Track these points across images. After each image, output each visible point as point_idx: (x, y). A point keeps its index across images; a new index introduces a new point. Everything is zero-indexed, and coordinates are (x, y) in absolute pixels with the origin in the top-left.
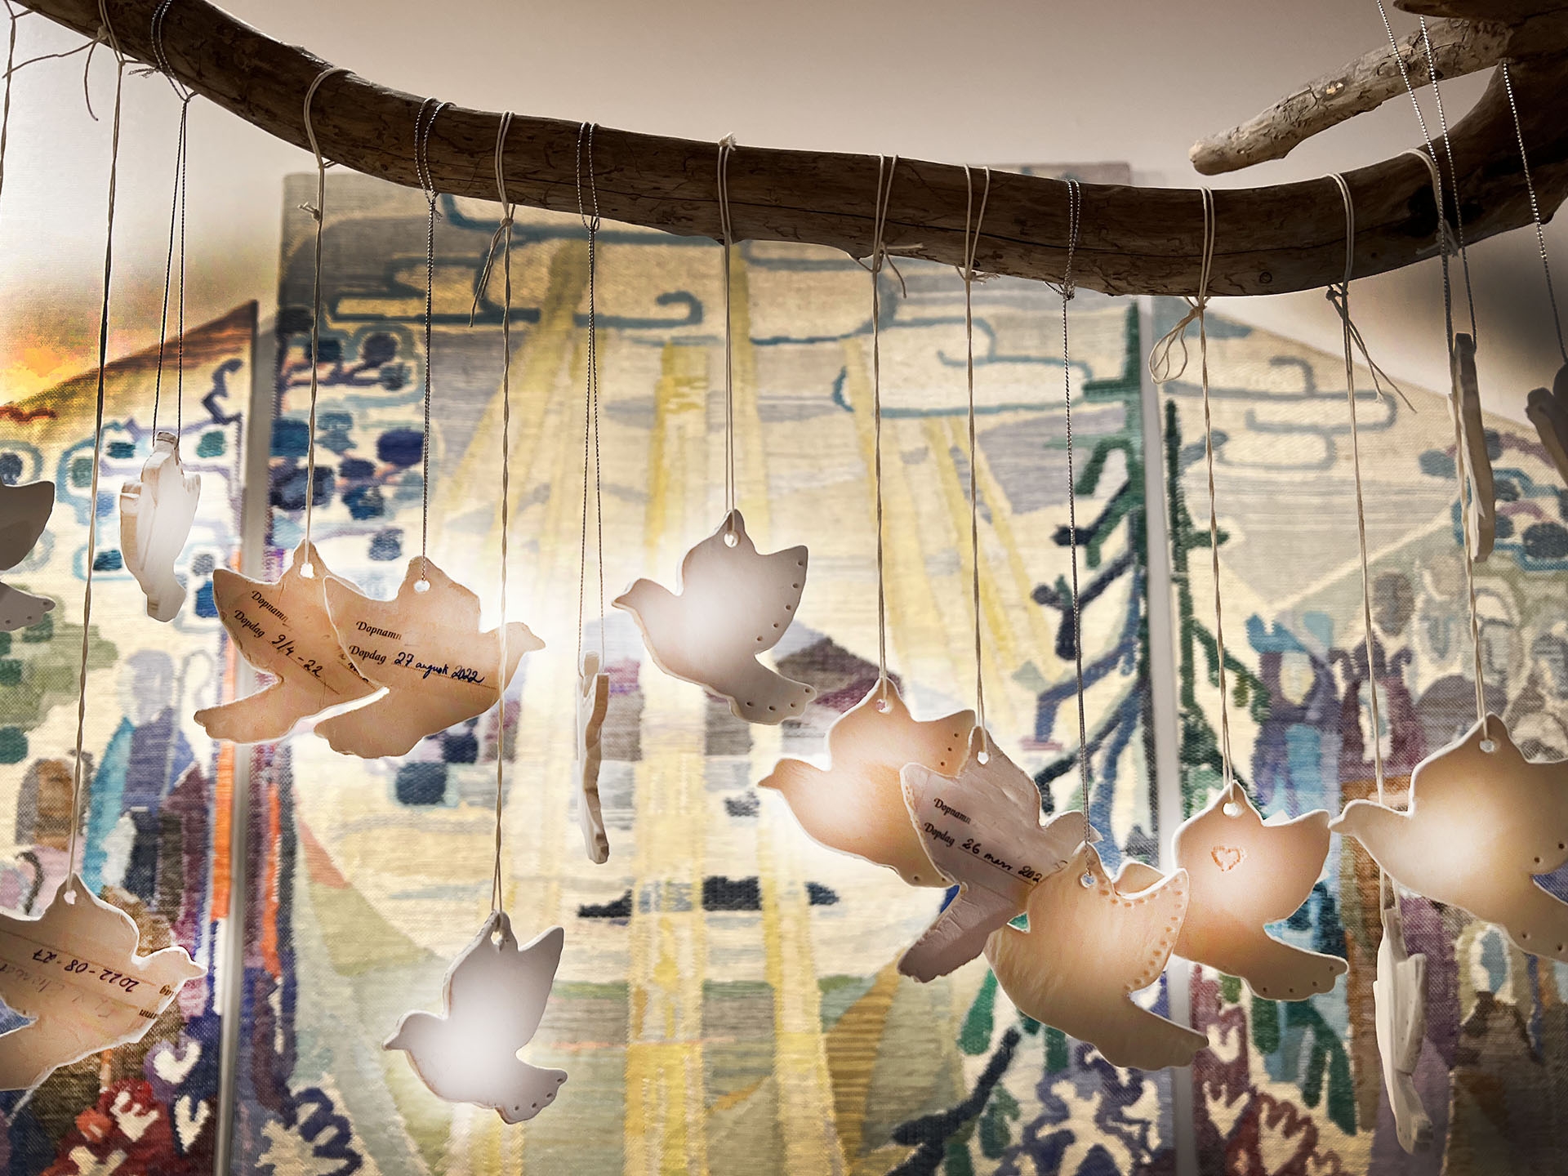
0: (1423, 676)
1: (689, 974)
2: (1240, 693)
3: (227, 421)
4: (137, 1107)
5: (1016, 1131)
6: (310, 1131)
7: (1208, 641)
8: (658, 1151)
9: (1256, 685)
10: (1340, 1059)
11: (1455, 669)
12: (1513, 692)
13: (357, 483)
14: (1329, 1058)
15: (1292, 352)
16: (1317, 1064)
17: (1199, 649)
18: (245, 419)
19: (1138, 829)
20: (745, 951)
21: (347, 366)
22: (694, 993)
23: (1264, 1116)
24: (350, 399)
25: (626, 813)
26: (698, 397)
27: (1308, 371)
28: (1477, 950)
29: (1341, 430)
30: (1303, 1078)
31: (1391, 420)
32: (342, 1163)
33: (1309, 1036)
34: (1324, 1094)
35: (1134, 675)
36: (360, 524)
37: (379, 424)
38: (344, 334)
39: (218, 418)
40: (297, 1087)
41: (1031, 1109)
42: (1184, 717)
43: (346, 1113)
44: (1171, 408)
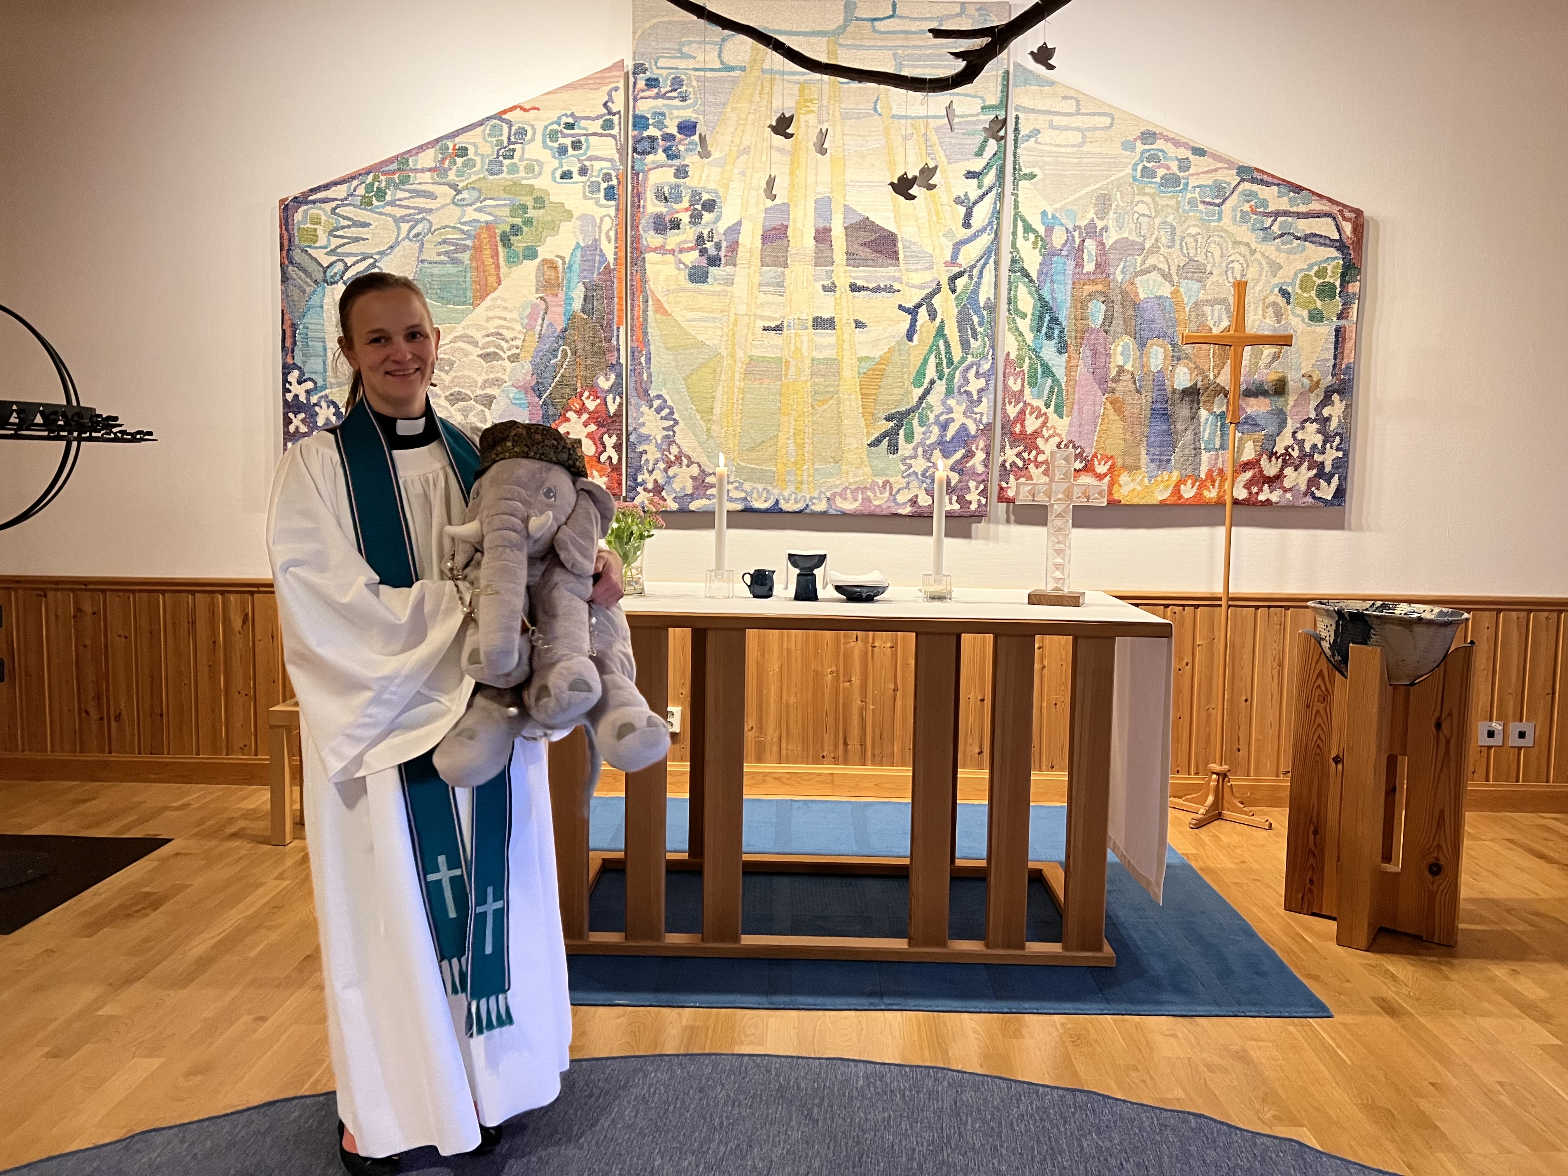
0: (1110, 239)
1: (806, 354)
2: (1035, 243)
3: (614, 114)
4: (592, 398)
5: (932, 417)
6: (659, 410)
7: (1024, 221)
8: (793, 422)
9: (1042, 240)
10: (1060, 391)
11: (1125, 235)
12: (1148, 245)
13: (669, 144)
14: (1056, 390)
15: (1072, 93)
16: (1051, 392)
17: (1020, 224)
18: (622, 113)
19: (989, 299)
20: (828, 346)
21: (663, 90)
22: (808, 361)
23: (1028, 412)
24: (664, 105)
25: (782, 289)
26: (815, 108)
27: (1078, 102)
28: (1120, 349)
29: (1088, 129)
30: (1045, 398)
31: (1111, 125)
32: (672, 423)
33: (1049, 381)
34: (1053, 404)
35: (993, 235)
36: (670, 162)
37: (678, 117)
38: (661, 75)
39: (610, 113)
40: (653, 393)
41: (938, 409)
42: (1011, 253)
43: (672, 404)
44: (1017, 118)
